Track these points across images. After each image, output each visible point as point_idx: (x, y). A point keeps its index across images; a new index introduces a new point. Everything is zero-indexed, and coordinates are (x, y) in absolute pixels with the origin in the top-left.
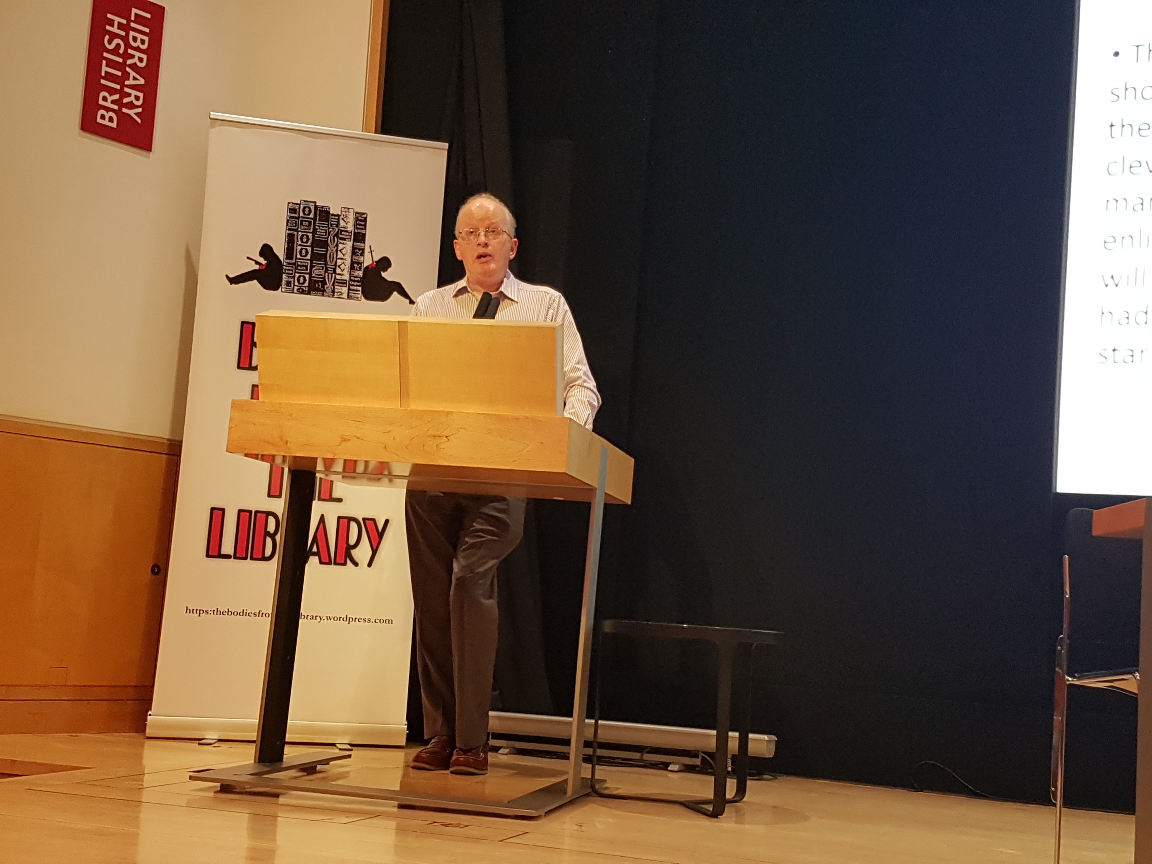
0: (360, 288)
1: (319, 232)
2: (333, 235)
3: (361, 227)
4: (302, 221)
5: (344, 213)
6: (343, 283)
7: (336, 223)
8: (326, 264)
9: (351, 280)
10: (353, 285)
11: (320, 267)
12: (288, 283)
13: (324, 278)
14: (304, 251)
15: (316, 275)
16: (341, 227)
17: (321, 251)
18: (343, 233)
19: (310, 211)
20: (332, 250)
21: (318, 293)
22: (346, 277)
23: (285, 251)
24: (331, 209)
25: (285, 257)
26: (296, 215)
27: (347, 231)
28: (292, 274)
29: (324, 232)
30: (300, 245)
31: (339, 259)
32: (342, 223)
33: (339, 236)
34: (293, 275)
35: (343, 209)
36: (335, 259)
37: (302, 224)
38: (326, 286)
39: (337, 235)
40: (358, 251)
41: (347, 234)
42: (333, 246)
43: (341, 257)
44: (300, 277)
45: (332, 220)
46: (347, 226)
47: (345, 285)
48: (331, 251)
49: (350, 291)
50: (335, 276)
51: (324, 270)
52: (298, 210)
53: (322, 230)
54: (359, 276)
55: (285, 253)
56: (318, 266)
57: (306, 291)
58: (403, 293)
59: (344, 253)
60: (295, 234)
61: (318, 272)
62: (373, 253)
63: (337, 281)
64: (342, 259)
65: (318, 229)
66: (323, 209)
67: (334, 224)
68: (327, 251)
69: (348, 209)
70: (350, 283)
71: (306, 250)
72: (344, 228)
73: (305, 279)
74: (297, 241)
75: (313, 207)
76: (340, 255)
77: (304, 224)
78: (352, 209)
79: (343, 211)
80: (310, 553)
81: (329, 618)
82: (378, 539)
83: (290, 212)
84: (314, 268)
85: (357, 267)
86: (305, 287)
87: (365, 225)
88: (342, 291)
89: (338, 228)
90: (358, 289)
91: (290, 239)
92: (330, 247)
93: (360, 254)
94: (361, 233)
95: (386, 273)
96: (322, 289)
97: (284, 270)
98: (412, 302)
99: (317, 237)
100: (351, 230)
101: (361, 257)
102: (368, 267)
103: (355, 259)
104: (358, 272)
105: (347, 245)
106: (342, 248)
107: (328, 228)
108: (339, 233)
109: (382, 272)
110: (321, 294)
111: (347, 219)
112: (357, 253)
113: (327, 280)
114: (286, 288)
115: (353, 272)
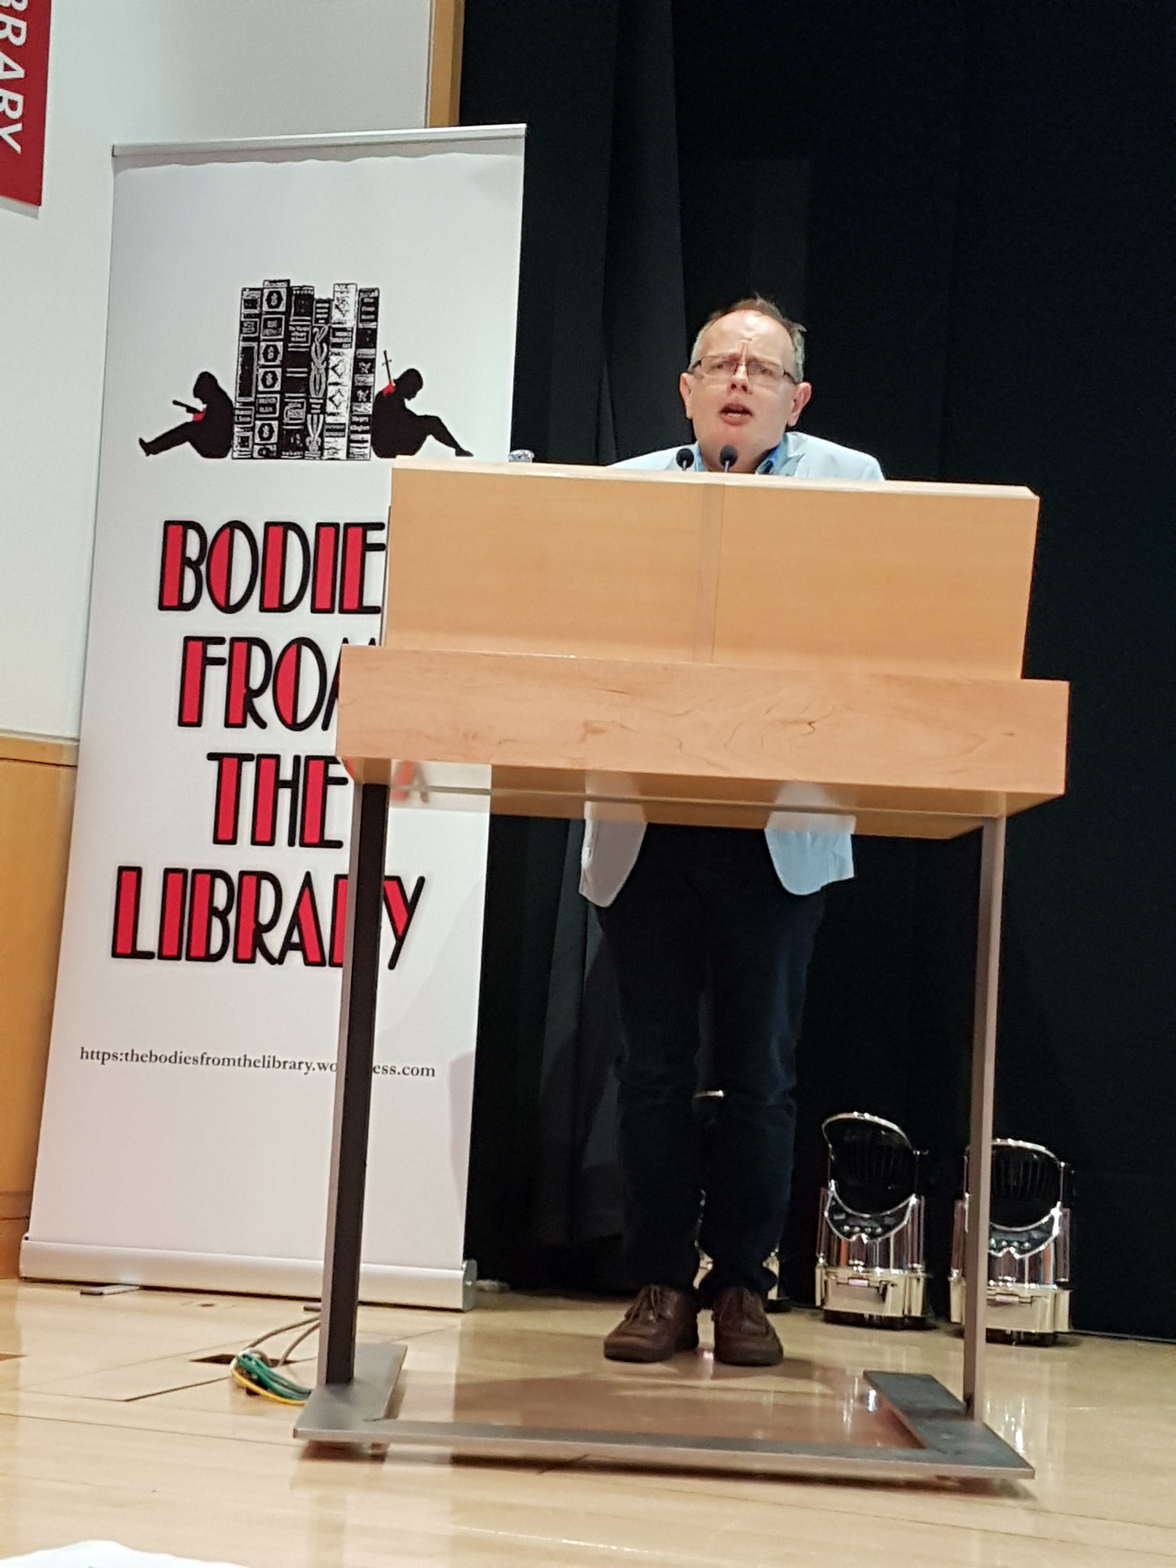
0: (368, 437)
1: (295, 337)
3: (368, 317)
4: (266, 320)
5: (338, 295)
6: (338, 430)
7: (325, 316)
8: (307, 398)
9: (352, 423)
10: (356, 432)
11: (298, 402)
12: (244, 441)
13: (305, 424)
14: (269, 377)
15: (291, 419)
16: (334, 323)
17: (297, 372)
18: (338, 334)
19: (280, 299)
21: (295, 453)
22: (344, 418)
23: (239, 381)
24: (316, 290)
25: (238, 392)
26: (257, 311)
28: (249, 423)
29: (303, 337)
30: (264, 366)
32: (336, 315)
34: (251, 425)
35: (337, 286)
37: (266, 327)
38: (308, 440)
40: (364, 365)
41: (345, 334)
43: (334, 381)
45: (319, 311)
47: (343, 433)
49: (352, 445)
50: (324, 418)
52: (259, 300)
53: (300, 332)
54: (366, 413)
55: (238, 386)
56: (294, 402)
57: (272, 452)
58: (446, 438)
59: (339, 372)
60: (252, 348)
61: (294, 413)
62: (390, 364)
63: (327, 427)
65: (293, 332)
67: (322, 319)
68: (309, 373)
69: (347, 285)
70: (352, 428)
71: (274, 373)
72: (339, 323)
73: (271, 431)
74: (259, 359)
75: (285, 290)
77: (269, 326)
79: (338, 292)
80: (288, 946)
81: (322, 1067)
82: (405, 916)
83: (246, 308)
84: (287, 408)
85: (363, 396)
86: (272, 444)
87: (376, 313)
88: (337, 445)
89: (329, 325)
90: (365, 439)
91: (247, 356)
92: (314, 364)
93: (368, 370)
94: (369, 329)
95: (413, 400)
96: (301, 445)
97: (236, 418)
98: (460, 452)
99: (292, 347)
100: (351, 326)
101: (369, 375)
102: (381, 393)
103: (359, 382)
104: (365, 406)
105: (344, 357)
106: (336, 363)
107: (310, 327)
108: (331, 334)
109: (406, 401)
110: (300, 455)
111: (345, 305)
112: (363, 369)
113: (310, 427)
114: (241, 451)
115: (357, 406)
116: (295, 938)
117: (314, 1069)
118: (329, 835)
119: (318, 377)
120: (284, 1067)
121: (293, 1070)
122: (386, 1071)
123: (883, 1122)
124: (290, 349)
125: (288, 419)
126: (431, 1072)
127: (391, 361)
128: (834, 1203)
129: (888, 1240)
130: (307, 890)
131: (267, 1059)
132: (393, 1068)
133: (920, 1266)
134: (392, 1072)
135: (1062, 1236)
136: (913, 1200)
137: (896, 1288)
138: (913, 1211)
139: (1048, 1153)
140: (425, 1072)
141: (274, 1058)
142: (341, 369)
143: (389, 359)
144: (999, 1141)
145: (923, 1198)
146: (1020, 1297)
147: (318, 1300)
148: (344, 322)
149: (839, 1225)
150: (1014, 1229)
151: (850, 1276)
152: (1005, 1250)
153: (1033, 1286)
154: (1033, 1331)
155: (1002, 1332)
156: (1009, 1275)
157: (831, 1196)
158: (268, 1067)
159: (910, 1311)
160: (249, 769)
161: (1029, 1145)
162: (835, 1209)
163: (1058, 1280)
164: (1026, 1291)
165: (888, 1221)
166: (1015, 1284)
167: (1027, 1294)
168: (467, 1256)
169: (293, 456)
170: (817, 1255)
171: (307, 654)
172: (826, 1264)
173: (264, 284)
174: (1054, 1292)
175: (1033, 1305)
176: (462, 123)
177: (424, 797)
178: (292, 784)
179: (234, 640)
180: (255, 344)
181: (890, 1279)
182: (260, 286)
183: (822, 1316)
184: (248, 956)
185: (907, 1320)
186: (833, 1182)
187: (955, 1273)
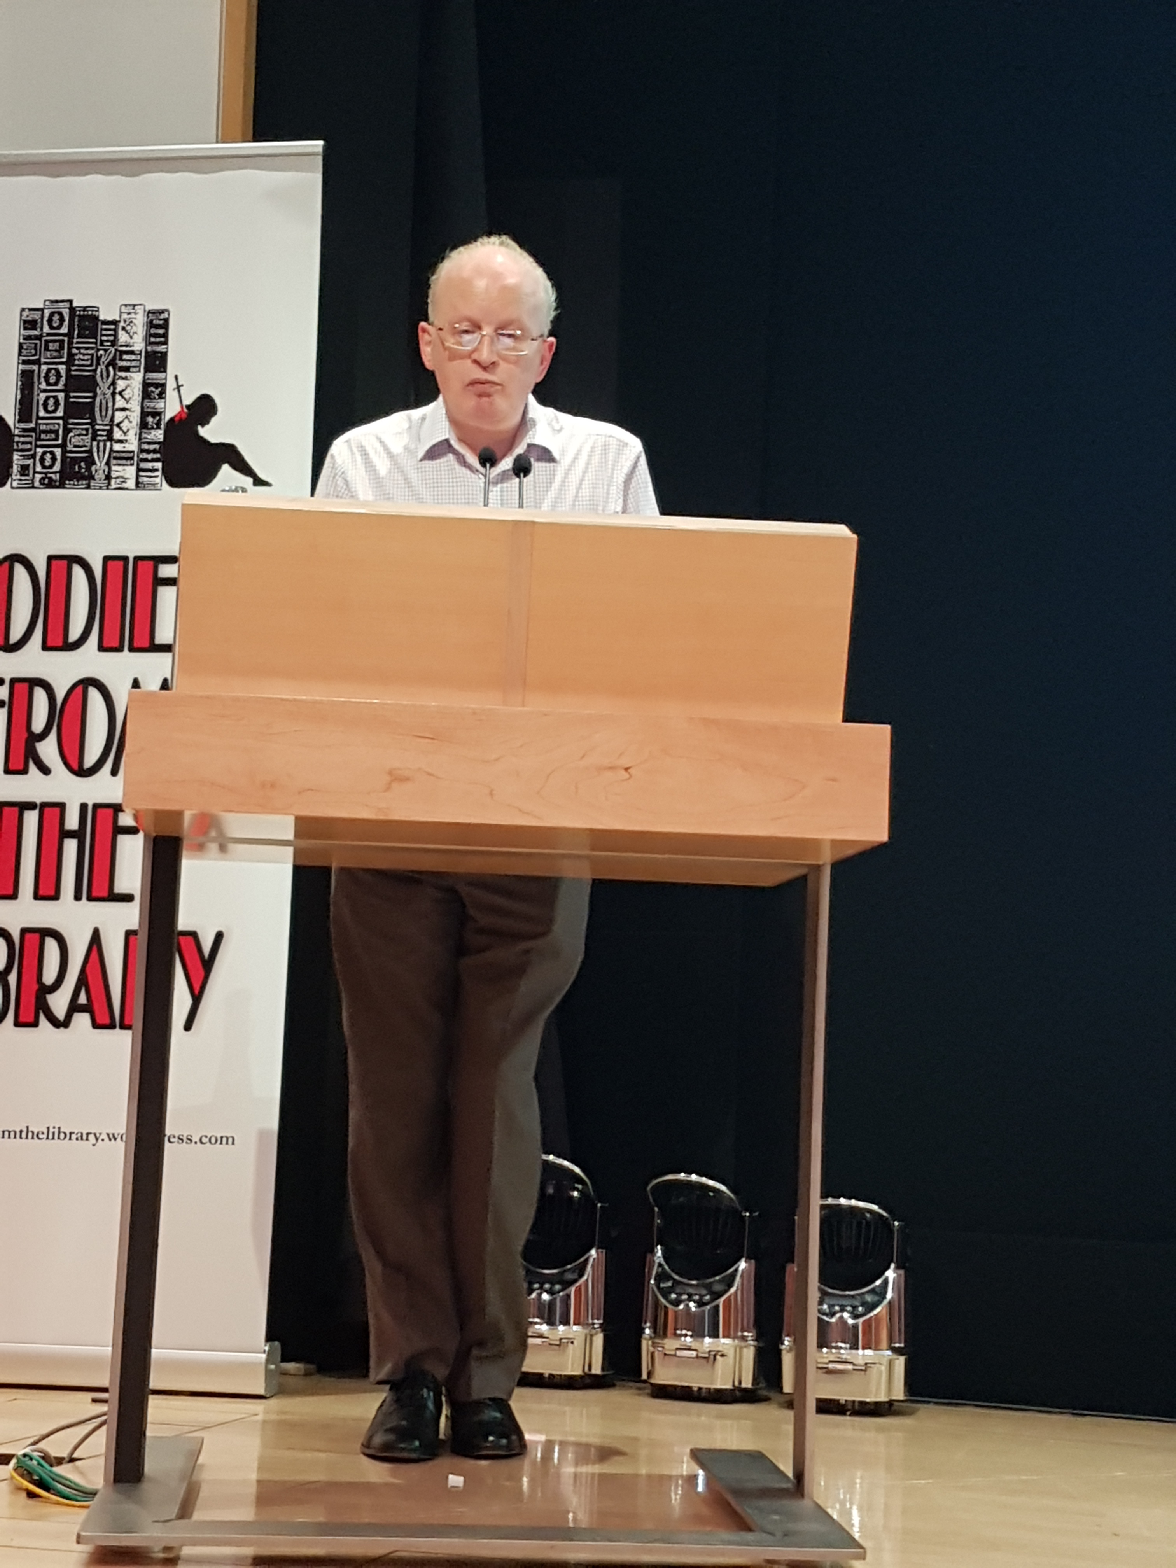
0: (159, 465)
1: (79, 359)
2: (106, 362)
3: (158, 340)
4: (47, 342)
5: (125, 316)
6: (125, 458)
7: (112, 338)
8: (93, 423)
9: (142, 451)
10: (146, 460)
11: (82, 429)
12: (24, 469)
13: (90, 451)
14: (51, 401)
15: (75, 446)
16: (122, 346)
17: (82, 397)
18: (125, 357)
19: (62, 320)
20: (105, 394)
21: (80, 483)
22: (133, 446)
23: (18, 406)
24: (100, 310)
25: (17, 417)
26: (36, 333)
27: (132, 353)
28: (29, 450)
29: (87, 360)
30: (45, 391)
31: (118, 410)
32: (123, 337)
33: (117, 364)
34: (32, 452)
35: (123, 307)
36: (110, 412)
37: (47, 349)
38: (93, 468)
39: (112, 363)
40: (154, 389)
41: (133, 357)
42: (107, 385)
43: (121, 406)
44: (44, 453)
45: (104, 332)
46: (132, 341)
47: (132, 462)
48: (102, 397)
49: (141, 474)
50: (111, 445)
51: (90, 436)
52: (39, 320)
53: (84, 355)
54: (156, 440)
55: (17, 411)
56: (78, 429)
57: (56, 481)
58: (243, 467)
59: (127, 397)
60: (33, 371)
61: (78, 440)
62: (181, 388)
63: (115, 455)
64: (124, 409)
65: (76, 354)
66: (86, 313)
67: (107, 341)
68: (94, 397)
69: (134, 305)
70: (141, 456)
71: (55, 397)
72: (127, 346)
73: (54, 459)
74: (40, 383)
75: (67, 310)
76: (120, 403)
77: (50, 348)
78: (140, 305)
79: (124, 312)
80: (74, 1008)
81: (112, 1137)
82: (202, 973)
83: (25, 329)
84: (71, 434)
85: (152, 422)
86: (55, 473)
87: (165, 335)
88: (125, 473)
89: (116, 347)
90: (155, 468)
91: (27, 381)
92: (100, 388)
93: (158, 395)
94: (161, 353)
95: (207, 427)
96: (87, 474)
97: (15, 444)
98: (259, 482)
99: (76, 370)
100: (139, 349)
101: (159, 401)
102: (172, 420)
103: (148, 407)
104: (155, 433)
105: (132, 381)
106: (124, 388)
107: (96, 349)
108: (118, 357)
109: (199, 428)
110: (86, 484)
111: (132, 327)
112: (153, 394)
113: (95, 454)
114: (20, 480)
115: (145, 433)
116: (83, 999)
117: (103, 1140)
118: (120, 887)
119: (104, 402)
120: (70, 1139)
121: (80, 1142)
122: (182, 1140)
123: (711, 1183)
124: (73, 373)
125: (72, 446)
126: (230, 1140)
127: (182, 385)
128: (660, 1269)
129: (717, 1308)
130: (95, 947)
131: (51, 1130)
132: (189, 1137)
133: (750, 1334)
134: (189, 1141)
135: (896, 1299)
136: (743, 1265)
137: (725, 1358)
138: (742, 1276)
139: (881, 1211)
140: (224, 1140)
141: (59, 1128)
142: (129, 393)
143: (180, 384)
144: (830, 1201)
145: (753, 1261)
146: (854, 1365)
147: (105, 1390)
148: (131, 344)
149: (666, 1293)
150: (847, 1293)
151: (679, 1346)
152: (838, 1315)
153: (869, 1352)
154: (868, 1400)
155: (837, 1402)
156: (842, 1342)
157: (657, 1261)
158: (53, 1138)
159: (740, 1382)
160: (31, 819)
161: (861, 1204)
162: (661, 1277)
163: (893, 1345)
164: (860, 1357)
165: (718, 1288)
166: (849, 1351)
167: (860, 1361)
168: (269, 1338)
169: (78, 485)
170: (644, 1326)
171: (94, 695)
172: (653, 1335)
173: (44, 305)
174: (890, 1357)
175: (867, 1373)
176: (255, 139)
177: (223, 848)
178: (78, 835)
179: (13, 681)
180: (35, 367)
181: (720, 1349)
182: (41, 306)
183: (648, 1391)
184: (31, 1019)
185: (737, 1393)
186: (659, 1247)
187: (787, 1341)
